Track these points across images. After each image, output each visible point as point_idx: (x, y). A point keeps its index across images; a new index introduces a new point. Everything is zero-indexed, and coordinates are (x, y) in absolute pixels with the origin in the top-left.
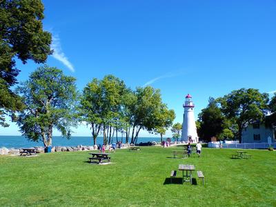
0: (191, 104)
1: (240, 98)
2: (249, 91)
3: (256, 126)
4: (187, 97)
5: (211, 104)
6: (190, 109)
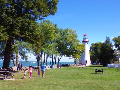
0: (87, 40)
4: (84, 36)
5: (108, 41)
6: (86, 44)
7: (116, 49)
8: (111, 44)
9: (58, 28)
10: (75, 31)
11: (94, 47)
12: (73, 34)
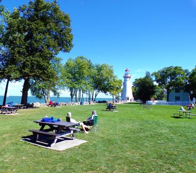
0: (129, 76)
1: (169, 73)
2: (176, 68)
3: (177, 91)
4: (126, 71)
5: (148, 76)
6: (128, 79)
7: (157, 84)
8: (151, 79)
9: (91, 63)
10: (112, 67)
11: (137, 82)
12: (109, 69)
